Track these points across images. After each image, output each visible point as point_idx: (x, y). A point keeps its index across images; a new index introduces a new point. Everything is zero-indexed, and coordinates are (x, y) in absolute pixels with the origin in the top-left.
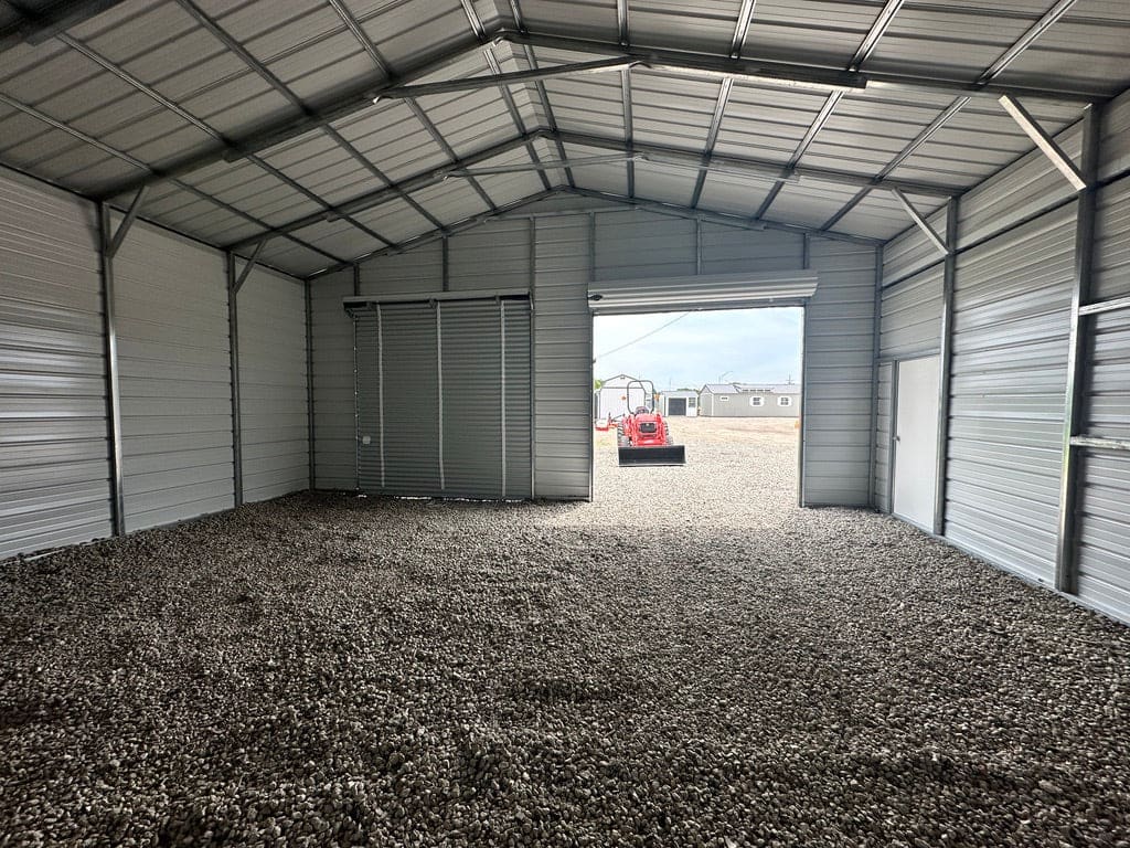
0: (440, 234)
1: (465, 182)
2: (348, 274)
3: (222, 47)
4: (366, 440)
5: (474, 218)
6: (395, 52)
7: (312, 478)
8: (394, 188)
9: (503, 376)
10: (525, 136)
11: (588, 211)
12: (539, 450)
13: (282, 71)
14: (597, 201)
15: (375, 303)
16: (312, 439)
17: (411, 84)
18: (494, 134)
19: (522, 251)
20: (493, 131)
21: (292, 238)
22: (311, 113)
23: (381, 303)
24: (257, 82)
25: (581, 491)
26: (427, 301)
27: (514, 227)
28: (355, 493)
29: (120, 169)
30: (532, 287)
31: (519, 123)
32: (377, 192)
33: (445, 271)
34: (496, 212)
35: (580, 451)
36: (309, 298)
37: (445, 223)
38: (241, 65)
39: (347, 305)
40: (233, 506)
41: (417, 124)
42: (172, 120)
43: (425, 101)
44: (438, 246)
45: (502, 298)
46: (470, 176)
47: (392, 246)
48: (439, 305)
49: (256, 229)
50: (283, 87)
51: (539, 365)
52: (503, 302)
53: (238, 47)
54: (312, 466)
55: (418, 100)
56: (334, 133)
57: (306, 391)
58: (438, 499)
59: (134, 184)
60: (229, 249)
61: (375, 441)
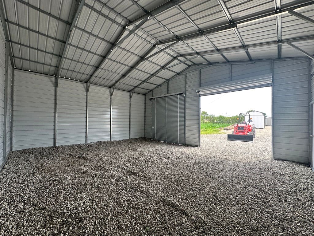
0: (167, 81)
1: (166, 70)
2: (151, 92)
3: (117, 63)
4: (153, 128)
5: (173, 76)
6: (141, 54)
7: (145, 135)
8: (153, 75)
9: (179, 113)
10: (175, 58)
11: (198, 69)
12: (187, 132)
13: (126, 63)
14: (202, 66)
15: (154, 98)
16: (145, 127)
17: (146, 57)
18: (167, 60)
19: (184, 82)
20: (166, 60)
21: (139, 88)
22: (132, 68)
23: (156, 98)
24: (123, 66)
25: (196, 144)
26: (163, 97)
27: (182, 77)
28: (151, 139)
29: (112, 83)
30: (186, 91)
31: (172, 56)
32: (150, 77)
33: (168, 90)
34: (178, 74)
35: (197, 133)
36: (145, 98)
37: (168, 79)
38: (120, 65)
39: (150, 99)
40: (129, 138)
41: (151, 63)
42: (115, 75)
43: (150, 59)
44: (167, 84)
45: (178, 94)
46: (167, 69)
47: (158, 85)
48: (166, 97)
49: (133, 87)
50: (127, 65)
51: (187, 110)
52: (178, 95)
53: (119, 62)
54: (145, 132)
55: (149, 59)
56: (137, 69)
57: (144, 117)
58: (165, 142)
59: (114, 84)
60: (130, 91)
61: (154, 127)
